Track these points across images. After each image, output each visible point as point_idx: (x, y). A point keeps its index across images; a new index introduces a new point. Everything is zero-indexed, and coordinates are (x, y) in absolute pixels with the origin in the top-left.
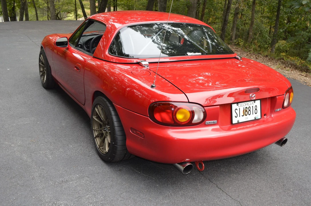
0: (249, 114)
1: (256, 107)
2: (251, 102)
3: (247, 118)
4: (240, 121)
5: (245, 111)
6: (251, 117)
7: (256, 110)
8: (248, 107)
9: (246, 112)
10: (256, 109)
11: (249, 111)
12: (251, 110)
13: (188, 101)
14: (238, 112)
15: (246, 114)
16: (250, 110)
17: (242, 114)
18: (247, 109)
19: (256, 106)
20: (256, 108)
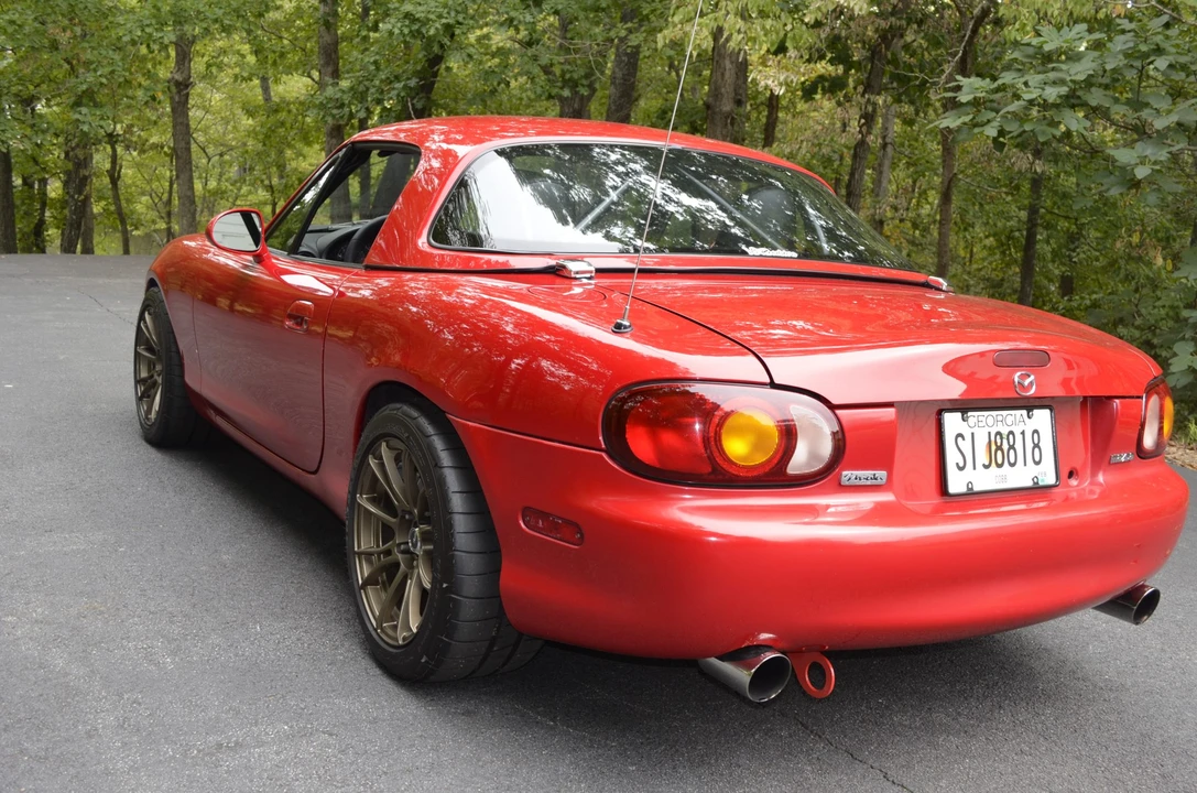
0: (1012, 461)
1: (1036, 435)
2: (1018, 413)
3: (1004, 478)
4: (977, 488)
5: (994, 447)
6: (1019, 476)
7: (1037, 450)
8: (1005, 431)
9: (1000, 450)
10: (1036, 446)
11: (1012, 452)
12: (1019, 446)
13: (768, 380)
14: (966, 445)
15: (1000, 461)
16: (1012, 447)
17: (982, 458)
18: (1002, 438)
19: (1036, 431)
20: (1036, 442)
